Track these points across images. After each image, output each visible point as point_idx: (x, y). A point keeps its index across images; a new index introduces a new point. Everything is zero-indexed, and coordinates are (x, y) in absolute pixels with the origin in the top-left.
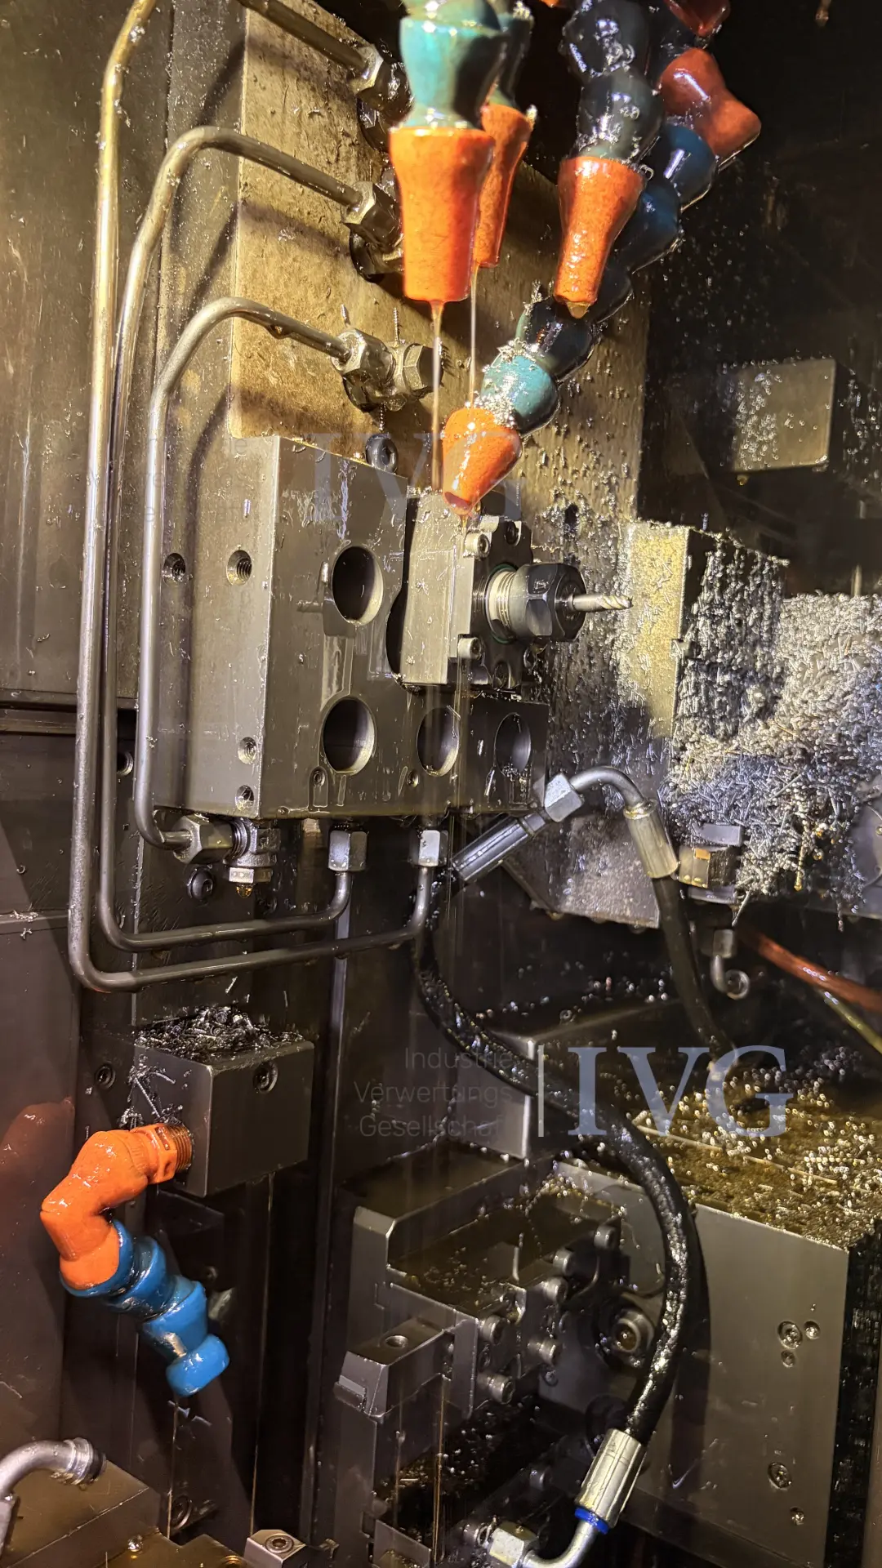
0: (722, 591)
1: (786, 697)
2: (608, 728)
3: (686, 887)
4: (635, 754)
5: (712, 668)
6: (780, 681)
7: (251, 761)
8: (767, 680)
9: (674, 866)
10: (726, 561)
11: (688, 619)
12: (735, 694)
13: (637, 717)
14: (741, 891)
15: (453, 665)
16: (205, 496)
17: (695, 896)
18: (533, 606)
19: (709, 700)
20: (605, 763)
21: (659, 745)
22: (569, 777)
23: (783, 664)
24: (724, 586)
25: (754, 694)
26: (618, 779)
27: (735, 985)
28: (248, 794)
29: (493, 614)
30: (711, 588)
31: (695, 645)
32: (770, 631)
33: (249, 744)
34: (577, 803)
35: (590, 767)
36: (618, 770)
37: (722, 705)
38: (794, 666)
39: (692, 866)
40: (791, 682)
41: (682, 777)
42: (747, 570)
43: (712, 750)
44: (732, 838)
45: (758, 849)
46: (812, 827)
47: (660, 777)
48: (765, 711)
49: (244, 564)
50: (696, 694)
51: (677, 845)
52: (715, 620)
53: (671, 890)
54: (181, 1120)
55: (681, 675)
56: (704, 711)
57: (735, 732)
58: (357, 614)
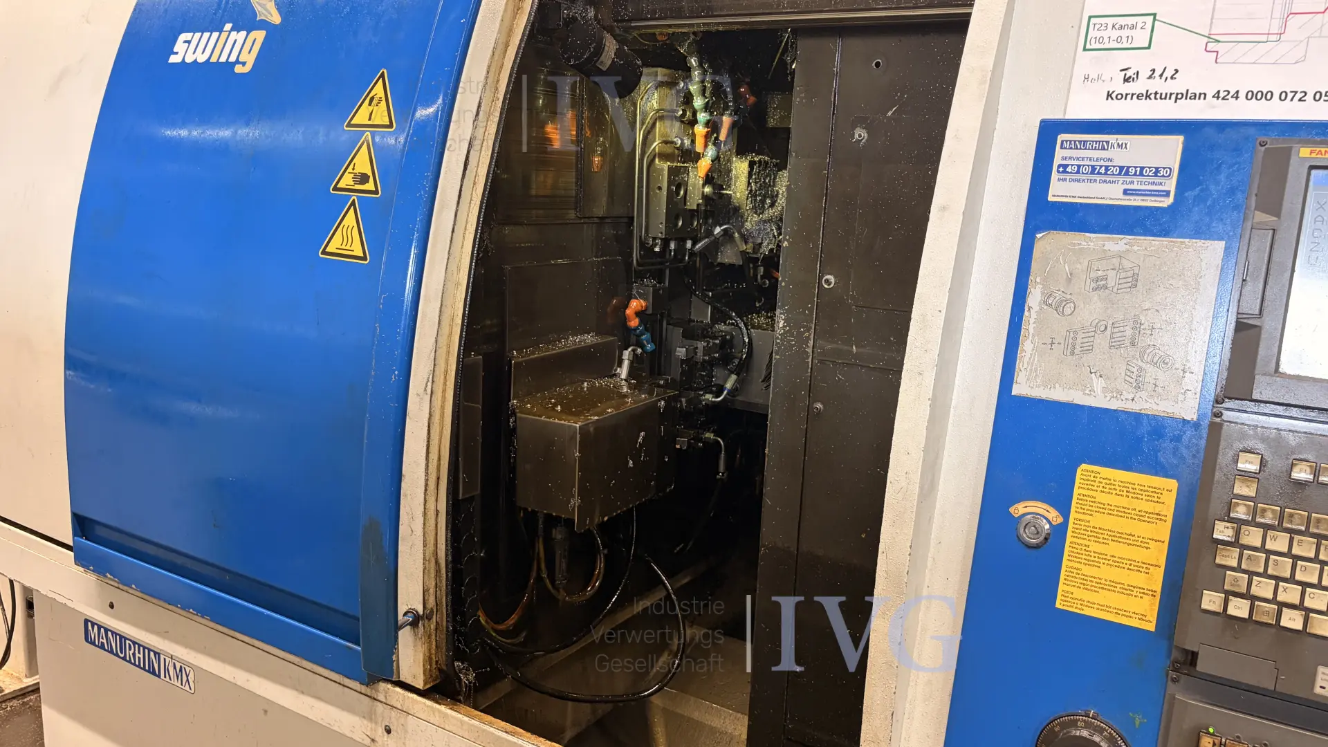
0: (758, 175)
1: (779, 201)
2: (729, 212)
3: (748, 253)
4: (736, 219)
5: (756, 196)
6: (777, 196)
7: (662, 227)
8: (773, 197)
9: (745, 247)
10: (759, 167)
11: (749, 184)
12: (763, 202)
13: (737, 209)
14: (761, 254)
15: (698, 205)
16: (651, 174)
17: (751, 255)
18: (714, 193)
19: (755, 204)
20: (728, 223)
21: (742, 217)
22: (720, 227)
23: (778, 192)
24: (759, 173)
25: (768, 201)
26: (732, 227)
27: (764, 283)
28: (662, 233)
29: (705, 194)
30: (755, 174)
31: (751, 191)
32: (774, 182)
33: (662, 223)
34: (722, 233)
35: (725, 224)
36: (732, 224)
37: (759, 205)
38: (781, 192)
39: (749, 248)
40: (780, 196)
41: (748, 225)
42: (766, 166)
43: (756, 218)
44: (759, 241)
45: (765, 244)
46: (778, 237)
47: (743, 226)
48: (772, 205)
49: (660, 188)
50: (752, 203)
51: (746, 243)
52: (756, 183)
53: (744, 253)
54: (645, 299)
55: (747, 199)
56: (754, 207)
57: (763, 212)
58: (678, 196)
